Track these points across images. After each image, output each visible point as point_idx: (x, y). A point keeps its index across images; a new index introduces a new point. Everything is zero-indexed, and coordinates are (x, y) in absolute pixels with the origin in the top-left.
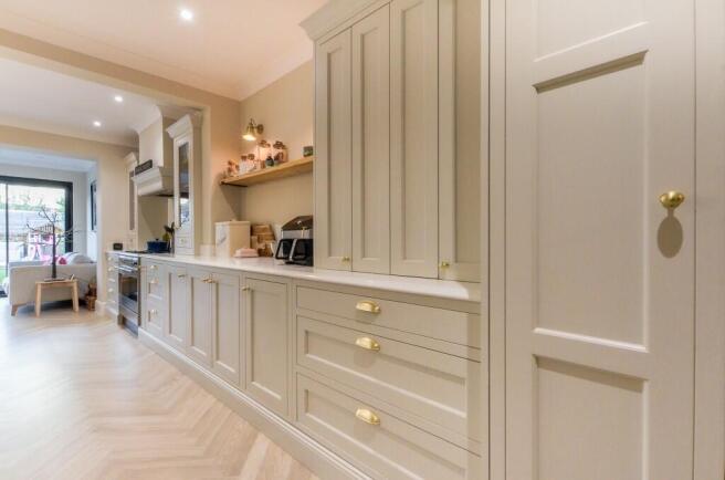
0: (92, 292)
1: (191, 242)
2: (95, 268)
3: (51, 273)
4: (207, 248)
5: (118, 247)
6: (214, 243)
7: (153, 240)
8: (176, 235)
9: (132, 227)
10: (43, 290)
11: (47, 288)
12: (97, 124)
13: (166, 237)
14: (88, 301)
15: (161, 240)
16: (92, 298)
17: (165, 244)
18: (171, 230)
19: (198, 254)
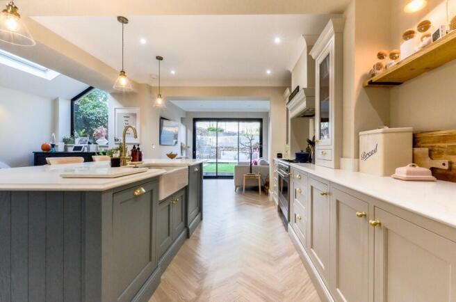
0: (267, 184)
1: (331, 154)
2: (268, 169)
3: (249, 170)
4: (348, 162)
5: (280, 156)
6: (357, 156)
7: (299, 151)
8: (316, 147)
9: (287, 143)
10: (246, 180)
11: (248, 179)
12: (269, 72)
13: (308, 150)
14: (265, 189)
15: (305, 152)
16: (267, 188)
17: (308, 155)
18: (312, 143)
19: (338, 167)
